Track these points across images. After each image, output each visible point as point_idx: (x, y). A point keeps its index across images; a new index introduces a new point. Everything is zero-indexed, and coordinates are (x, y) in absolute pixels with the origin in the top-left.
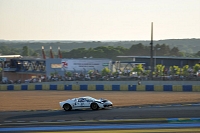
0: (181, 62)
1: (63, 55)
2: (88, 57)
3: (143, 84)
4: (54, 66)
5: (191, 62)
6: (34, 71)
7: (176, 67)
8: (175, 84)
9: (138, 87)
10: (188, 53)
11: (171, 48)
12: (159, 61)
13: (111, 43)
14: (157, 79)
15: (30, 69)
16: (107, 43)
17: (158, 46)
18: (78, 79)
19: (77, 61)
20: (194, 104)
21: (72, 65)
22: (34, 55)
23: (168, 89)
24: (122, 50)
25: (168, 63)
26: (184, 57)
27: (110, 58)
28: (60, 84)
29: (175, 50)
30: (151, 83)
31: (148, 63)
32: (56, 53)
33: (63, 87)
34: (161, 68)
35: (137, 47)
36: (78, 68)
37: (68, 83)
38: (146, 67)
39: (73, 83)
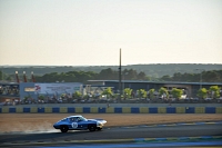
0: (148, 86)
1: (36, 80)
2: (60, 81)
3: (112, 107)
4: (27, 90)
5: (157, 86)
6: (8, 94)
7: (143, 91)
8: (142, 107)
10: (153, 77)
11: (138, 72)
12: (127, 85)
13: (82, 67)
14: (125, 102)
15: (4, 93)
16: (78, 68)
17: (126, 71)
18: (50, 102)
19: (50, 85)
20: (159, 125)
21: (45, 89)
22: (8, 79)
23: (135, 111)
24: (92, 74)
25: (135, 86)
26: (150, 81)
27: (81, 82)
28: (33, 107)
29: (142, 75)
30: (119, 105)
32: (29, 78)
33: (36, 110)
34: (128, 91)
35: (107, 72)
36: (50, 92)
37: (40, 106)
38: (115, 90)
39: (45, 106)
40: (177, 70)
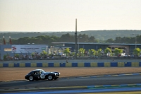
0: (96, 47)
1: (12, 42)
2: (31, 43)
3: (70, 62)
4: (6, 50)
5: (104, 46)
7: (93, 50)
8: (92, 62)
9: (67, 64)
10: (101, 40)
11: (89, 37)
12: (81, 46)
13: (47, 33)
14: (80, 58)
16: (44, 33)
17: (80, 35)
18: (23, 59)
19: (23, 46)
20: (106, 75)
21: (19, 49)
24: (55, 38)
25: (87, 47)
27: (46, 44)
28: (11, 63)
29: (92, 38)
30: (75, 61)
31: (73, 47)
32: (7, 41)
33: (13, 65)
34: (82, 50)
35: (66, 36)
36: (24, 51)
37: (16, 62)
38: (72, 50)
39: (20, 62)
40: (118, 35)
